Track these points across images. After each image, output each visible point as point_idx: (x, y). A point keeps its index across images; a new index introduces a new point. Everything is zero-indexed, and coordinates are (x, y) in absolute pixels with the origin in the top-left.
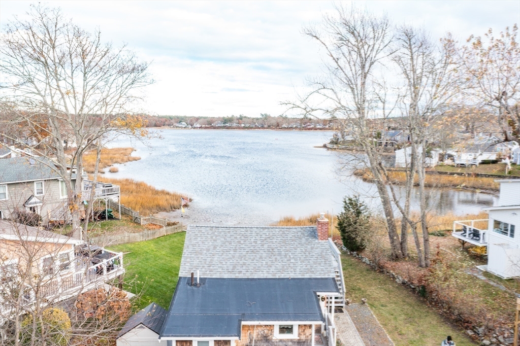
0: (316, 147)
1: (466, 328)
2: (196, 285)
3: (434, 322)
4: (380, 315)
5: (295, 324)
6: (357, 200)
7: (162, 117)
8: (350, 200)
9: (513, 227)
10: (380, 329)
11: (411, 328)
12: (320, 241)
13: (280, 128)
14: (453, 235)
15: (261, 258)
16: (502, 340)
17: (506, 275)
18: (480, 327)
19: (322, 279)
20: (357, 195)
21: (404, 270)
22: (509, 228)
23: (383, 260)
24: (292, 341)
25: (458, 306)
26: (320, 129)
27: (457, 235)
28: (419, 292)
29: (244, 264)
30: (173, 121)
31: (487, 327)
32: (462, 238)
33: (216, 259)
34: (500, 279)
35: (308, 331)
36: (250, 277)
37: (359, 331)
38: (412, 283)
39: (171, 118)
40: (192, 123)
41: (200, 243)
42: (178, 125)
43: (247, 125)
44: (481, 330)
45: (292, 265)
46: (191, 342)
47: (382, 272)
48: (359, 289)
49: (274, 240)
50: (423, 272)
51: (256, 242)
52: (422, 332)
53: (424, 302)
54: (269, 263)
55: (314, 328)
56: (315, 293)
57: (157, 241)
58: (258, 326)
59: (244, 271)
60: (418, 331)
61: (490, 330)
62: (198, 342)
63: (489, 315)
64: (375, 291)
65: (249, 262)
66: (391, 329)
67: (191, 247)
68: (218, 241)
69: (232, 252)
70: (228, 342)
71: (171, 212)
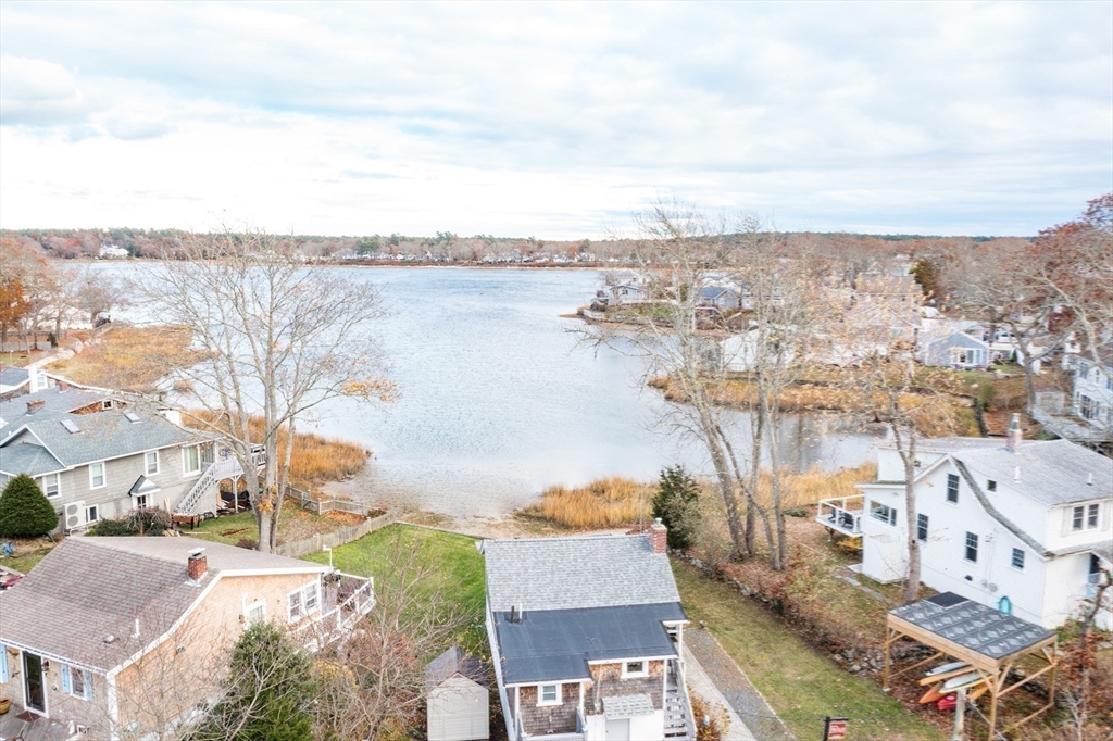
0: (564, 316)
1: (833, 652)
2: (518, 621)
3: (794, 647)
4: (725, 643)
5: (645, 660)
6: (681, 472)
9: (894, 512)
10: (727, 660)
11: (766, 656)
12: (656, 555)
13: (478, 264)
14: (818, 520)
15: (586, 581)
16: (874, 664)
17: (884, 579)
18: (850, 649)
19: (665, 604)
20: (681, 464)
21: (753, 575)
22: (890, 513)
23: (722, 562)
24: (641, 679)
25: (822, 624)
26: (563, 265)
27: (822, 519)
28: (774, 608)
29: (568, 590)
31: (857, 649)
32: (832, 526)
33: (531, 585)
34: (877, 584)
35: (659, 668)
36: (579, 607)
37: (702, 665)
38: (764, 595)
41: (506, 565)
43: (410, 258)
44: (850, 654)
45: (626, 589)
46: (536, 687)
47: (721, 580)
48: (693, 608)
49: (599, 557)
50: (778, 579)
51: (576, 560)
52: (780, 661)
53: (782, 622)
54: (599, 588)
55: (666, 663)
56: (661, 622)
58: (604, 665)
59: (569, 600)
60: (774, 660)
61: (861, 652)
62: (545, 687)
63: (860, 634)
64: (715, 609)
65: (573, 587)
66: (741, 659)
67: (495, 571)
68: (528, 561)
69: (549, 576)
70: (576, 685)
71: (347, 481)
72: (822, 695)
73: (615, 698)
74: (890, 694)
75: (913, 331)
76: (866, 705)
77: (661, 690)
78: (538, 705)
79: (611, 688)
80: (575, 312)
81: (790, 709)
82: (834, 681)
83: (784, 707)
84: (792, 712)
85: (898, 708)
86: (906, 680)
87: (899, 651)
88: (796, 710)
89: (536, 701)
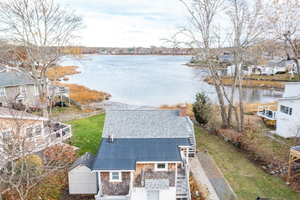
1: (262, 165)
2: (111, 142)
3: (245, 162)
4: (215, 158)
5: (166, 163)
6: (204, 95)
7: (93, 48)
8: (200, 94)
9: (291, 109)
10: (214, 166)
11: (231, 165)
12: (181, 118)
13: (161, 54)
15: (148, 127)
16: (281, 171)
17: (286, 136)
18: (270, 164)
19: (182, 138)
20: (204, 92)
21: (229, 134)
22: (289, 110)
23: (218, 128)
24: (164, 172)
25: (258, 153)
26: (185, 54)
28: (237, 146)
29: (139, 131)
30: (99, 50)
31: (273, 164)
32: (263, 116)
33: (122, 128)
34: (282, 138)
35: (173, 167)
36: (142, 138)
37: (202, 167)
38: (233, 141)
39: (98, 48)
40: (110, 51)
41: (114, 119)
42: (103, 53)
43: (143, 53)
44: (270, 166)
45: (165, 131)
46: (108, 173)
47: (217, 135)
48: (204, 144)
49: (155, 117)
50: (240, 134)
51: (145, 119)
52: (238, 168)
53: (239, 151)
54: (153, 130)
55: (176, 166)
56: (178, 146)
57: (91, 118)
58: (146, 164)
59: (138, 135)
60: (235, 167)
61: (275, 166)
62: (113, 173)
63: (275, 158)
64: (213, 145)
65: (141, 129)
66: (220, 165)
67: (108, 121)
68: (124, 118)
69: (132, 124)
70: (129, 173)
71: (99, 102)
72: (257, 184)
73: (151, 180)
74: (289, 185)
75: (293, 65)
76: (278, 190)
77: (175, 178)
78: (110, 181)
79: (150, 175)
80: (186, 64)
81: (240, 190)
82: (262, 178)
83: (237, 188)
84: (241, 191)
85: (294, 193)
86: (297, 180)
87: (294, 166)
88: (243, 190)
89: (109, 179)
